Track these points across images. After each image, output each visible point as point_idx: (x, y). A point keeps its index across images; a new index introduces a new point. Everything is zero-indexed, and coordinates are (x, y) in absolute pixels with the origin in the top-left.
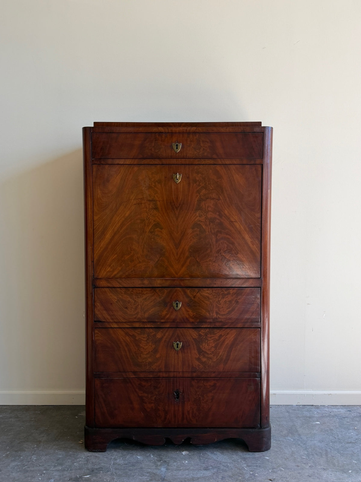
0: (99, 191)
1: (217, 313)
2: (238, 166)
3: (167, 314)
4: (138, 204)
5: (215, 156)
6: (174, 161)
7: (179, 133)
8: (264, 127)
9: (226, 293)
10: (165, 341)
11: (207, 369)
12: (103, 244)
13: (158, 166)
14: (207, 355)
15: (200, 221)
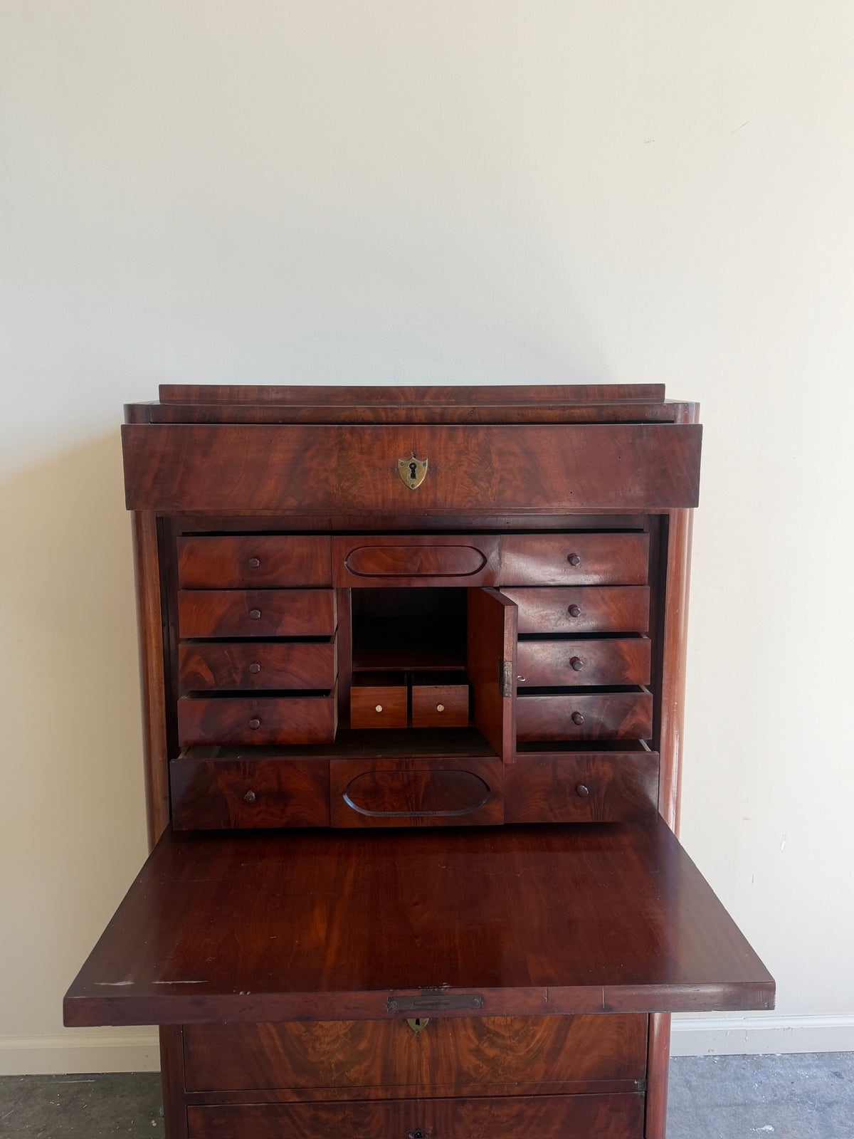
11: (500, 1075)
14: (500, 1041)
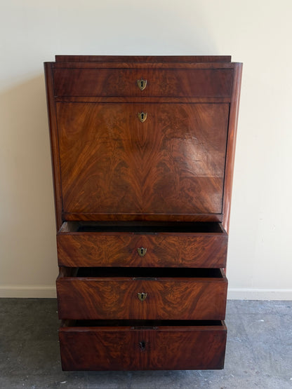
0: (64, 130)
1: (183, 259)
2: (204, 105)
3: (131, 260)
4: (104, 143)
5: (181, 94)
6: (140, 100)
7: (144, 69)
8: (234, 63)
9: (192, 240)
10: (129, 293)
12: (70, 181)
13: (123, 105)
14: (172, 305)
15: (164, 160)
